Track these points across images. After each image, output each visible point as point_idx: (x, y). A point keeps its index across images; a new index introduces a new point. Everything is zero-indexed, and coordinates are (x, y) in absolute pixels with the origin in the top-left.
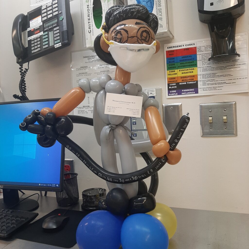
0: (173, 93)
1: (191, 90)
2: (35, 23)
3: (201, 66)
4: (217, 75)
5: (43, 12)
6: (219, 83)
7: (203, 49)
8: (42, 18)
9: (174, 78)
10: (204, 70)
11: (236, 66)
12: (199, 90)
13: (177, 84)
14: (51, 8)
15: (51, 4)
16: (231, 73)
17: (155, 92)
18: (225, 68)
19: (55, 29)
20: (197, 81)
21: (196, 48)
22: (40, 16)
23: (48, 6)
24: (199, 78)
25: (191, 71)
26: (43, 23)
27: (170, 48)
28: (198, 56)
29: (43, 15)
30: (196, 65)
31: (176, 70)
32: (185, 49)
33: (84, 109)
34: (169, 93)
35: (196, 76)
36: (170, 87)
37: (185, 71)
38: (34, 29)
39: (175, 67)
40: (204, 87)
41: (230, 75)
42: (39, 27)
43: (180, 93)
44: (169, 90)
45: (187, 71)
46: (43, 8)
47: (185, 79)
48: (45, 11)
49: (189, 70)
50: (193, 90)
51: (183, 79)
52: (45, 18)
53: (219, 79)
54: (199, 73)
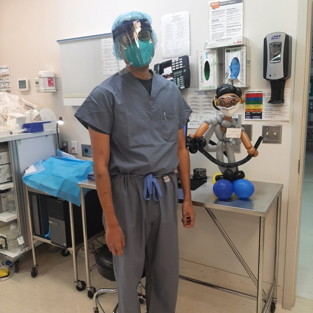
0: (248, 118)
1: (258, 117)
2: (168, 71)
3: (265, 104)
4: (273, 110)
5: (173, 64)
6: (274, 115)
7: (266, 94)
8: (172, 68)
9: (249, 109)
10: (266, 107)
11: (283, 106)
12: (263, 117)
13: (251, 113)
14: (178, 63)
15: (178, 60)
16: (281, 110)
17: (237, 116)
18: (278, 106)
19: (181, 77)
20: (262, 112)
21: (262, 93)
22: (171, 67)
23: (176, 61)
24: (263, 111)
25: (259, 106)
26: (173, 72)
27: (248, 92)
28: (263, 99)
29: (173, 67)
30: (262, 103)
31: (250, 105)
32: (256, 94)
33: (194, 122)
34: (246, 117)
35: (261, 109)
36: (246, 114)
37: (256, 106)
38: (167, 75)
39: (250, 103)
40: (265, 116)
41: (280, 111)
42: (170, 74)
43: (252, 118)
44: (246, 116)
45: (257, 106)
46: (172, 62)
47: (255, 110)
48: (174, 64)
49: (258, 105)
50: (259, 117)
51: (254, 110)
52: (174, 69)
53: (274, 112)
54: (263, 108)
